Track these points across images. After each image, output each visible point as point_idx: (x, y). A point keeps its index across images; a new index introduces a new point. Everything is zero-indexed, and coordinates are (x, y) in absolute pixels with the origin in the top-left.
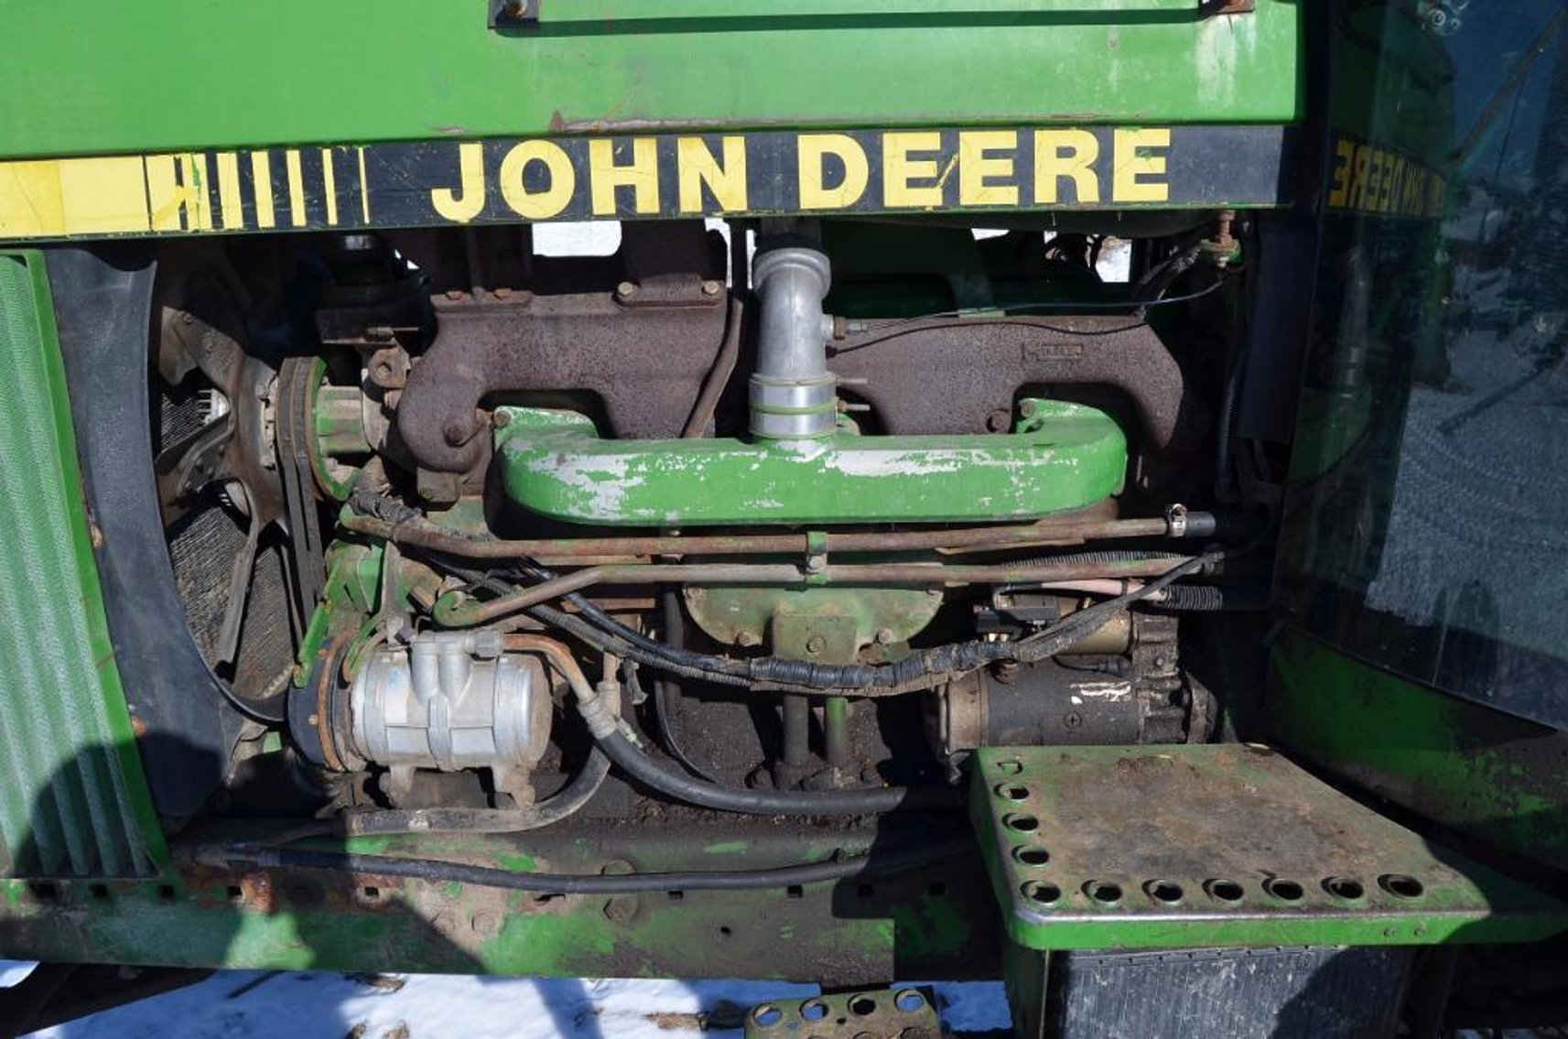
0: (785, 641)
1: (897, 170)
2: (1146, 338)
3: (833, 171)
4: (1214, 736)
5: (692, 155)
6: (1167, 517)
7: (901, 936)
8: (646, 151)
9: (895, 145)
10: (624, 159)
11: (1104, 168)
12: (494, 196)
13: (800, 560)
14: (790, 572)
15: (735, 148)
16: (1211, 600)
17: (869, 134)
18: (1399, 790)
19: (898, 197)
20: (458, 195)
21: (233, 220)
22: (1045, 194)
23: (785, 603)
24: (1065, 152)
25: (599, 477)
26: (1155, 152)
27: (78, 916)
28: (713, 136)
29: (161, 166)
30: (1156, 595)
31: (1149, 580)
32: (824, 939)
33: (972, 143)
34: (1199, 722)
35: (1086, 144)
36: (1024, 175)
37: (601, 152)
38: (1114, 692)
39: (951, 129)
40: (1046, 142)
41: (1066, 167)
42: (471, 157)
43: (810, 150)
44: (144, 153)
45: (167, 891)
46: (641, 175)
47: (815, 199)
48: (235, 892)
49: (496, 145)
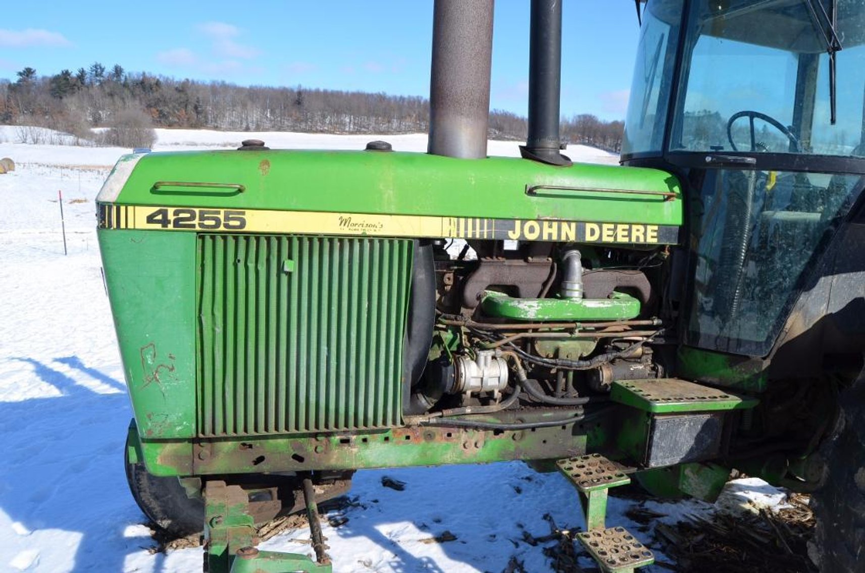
0: (562, 355)
1: (605, 233)
2: (642, 275)
3: (593, 232)
4: (664, 377)
5: (565, 226)
6: (652, 320)
7: (589, 441)
9: (605, 226)
10: (550, 227)
11: (645, 234)
12: (522, 234)
13: (571, 331)
14: (567, 335)
15: (573, 225)
16: (661, 341)
17: (600, 224)
18: (715, 381)
19: (606, 239)
20: (514, 233)
21: (462, 235)
22: (634, 240)
23: (561, 344)
24: (638, 230)
25: (530, 307)
26: (655, 231)
27: (355, 450)
28: (569, 222)
29: (446, 220)
30: (650, 340)
31: (648, 337)
32: (569, 443)
33: (620, 227)
34: (660, 374)
35: (642, 228)
36: (629, 236)
37: (546, 224)
38: (640, 367)
39: (616, 224)
40: (634, 227)
41: (638, 234)
42: (518, 223)
43: (589, 227)
44: (442, 216)
45: (387, 439)
46: (554, 231)
47: (589, 238)
48: (408, 438)
49: (524, 221)
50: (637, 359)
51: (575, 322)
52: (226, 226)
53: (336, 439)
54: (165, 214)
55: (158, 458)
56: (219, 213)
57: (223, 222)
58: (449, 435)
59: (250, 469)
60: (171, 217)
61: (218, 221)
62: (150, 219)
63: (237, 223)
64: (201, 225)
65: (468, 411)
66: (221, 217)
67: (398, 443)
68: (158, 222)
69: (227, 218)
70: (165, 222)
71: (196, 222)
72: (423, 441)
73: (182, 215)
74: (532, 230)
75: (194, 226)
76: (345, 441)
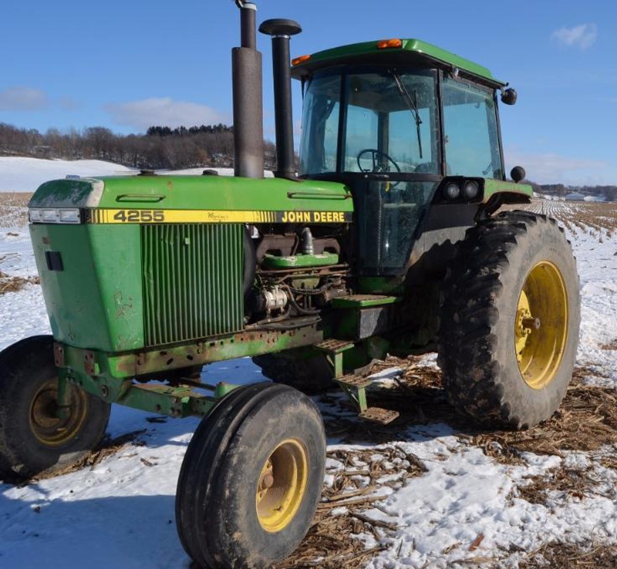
0: (306, 286)
1: (323, 217)
2: (335, 241)
3: (317, 217)
4: (353, 294)
5: (305, 214)
6: (345, 264)
7: (324, 334)
8: (301, 213)
9: (322, 214)
10: (299, 214)
11: (339, 217)
12: (288, 219)
13: (309, 272)
14: (308, 275)
15: (309, 213)
16: (350, 275)
17: (320, 212)
18: (380, 291)
19: (323, 220)
20: (285, 219)
21: (263, 221)
22: (334, 220)
23: (304, 281)
24: (335, 215)
25: (292, 259)
26: (343, 215)
27: (217, 349)
28: (307, 212)
29: (255, 212)
30: (345, 275)
31: (344, 273)
32: (315, 335)
33: (328, 214)
34: (351, 293)
35: (337, 214)
36: (332, 218)
37: (297, 213)
38: (342, 290)
39: (326, 212)
40: (334, 213)
41: (336, 217)
42: (286, 213)
43: (315, 214)
44: (253, 211)
45: (232, 341)
46: (301, 217)
47: (316, 220)
48: (242, 339)
49: (288, 212)
50: (339, 287)
51: (312, 267)
52: (155, 220)
53: (208, 343)
54: (123, 213)
55: (117, 367)
56: (150, 212)
57: (153, 217)
58: (261, 336)
59: (165, 367)
60: (127, 215)
61: (150, 216)
62: (116, 217)
63: (160, 218)
64: (142, 220)
65: (269, 321)
66: (152, 214)
67: (237, 343)
68: (120, 218)
69: (155, 215)
70: (124, 218)
71: (139, 218)
72: (249, 341)
73: (132, 214)
74: (292, 216)
75: (138, 220)
76: (212, 345)
